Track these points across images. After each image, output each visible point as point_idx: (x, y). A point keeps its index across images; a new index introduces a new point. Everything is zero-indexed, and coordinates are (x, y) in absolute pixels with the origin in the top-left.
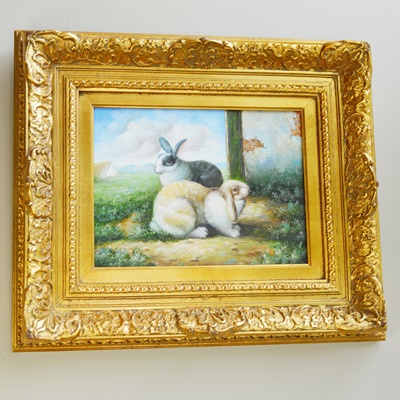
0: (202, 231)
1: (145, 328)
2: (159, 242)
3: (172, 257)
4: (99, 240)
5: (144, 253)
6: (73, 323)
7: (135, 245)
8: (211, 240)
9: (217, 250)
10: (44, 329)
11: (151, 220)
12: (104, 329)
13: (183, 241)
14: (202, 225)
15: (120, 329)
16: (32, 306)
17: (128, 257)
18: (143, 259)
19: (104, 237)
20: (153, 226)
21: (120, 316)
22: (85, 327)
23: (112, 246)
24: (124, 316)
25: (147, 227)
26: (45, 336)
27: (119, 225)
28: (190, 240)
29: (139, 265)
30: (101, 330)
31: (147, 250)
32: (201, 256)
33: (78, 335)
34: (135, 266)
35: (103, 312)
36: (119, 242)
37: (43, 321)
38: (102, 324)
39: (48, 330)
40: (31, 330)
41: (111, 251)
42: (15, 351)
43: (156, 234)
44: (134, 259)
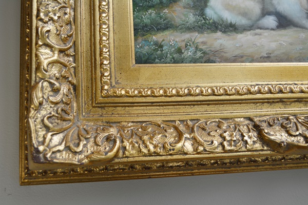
0: (271, 21)
1: (216, 143)
2: (219, 34)
3: (237, 52)
4: (140, 30)
5: (201, 47)
6: (108, 139)
7: (187, 36)
8: (283, 32)
9: (291, 44)
10: (62, 147)
11: (206, 6)
12: (155, 147)
13: (249, 33)
14: (270, 14)
15: (179, 145)
16: (43, 112)
17: (179, 51)
18: (199, 54)
19: (146, 26)
20: (209, 12)
21: (176, 128)
22: (127, 144)
23: (157, 37)
24: (182, 128)
25: (202, 14)
26: (63, 157)
27: (166, 11)
28: (258, 31)
29: (194, 61)
30: (151, 147)
31: (204, 43)
32: (273, 51)
33: (116, 156)
34: (190, 62)
35: (151, 123)
36: (167, 33)
37: (61, 136)
38: (151, 138)
39: (68, 148)
40: (41, 148)
41: (156, 44)
42: (23, 184)
43: (214, 23)
44: (188, 53)
